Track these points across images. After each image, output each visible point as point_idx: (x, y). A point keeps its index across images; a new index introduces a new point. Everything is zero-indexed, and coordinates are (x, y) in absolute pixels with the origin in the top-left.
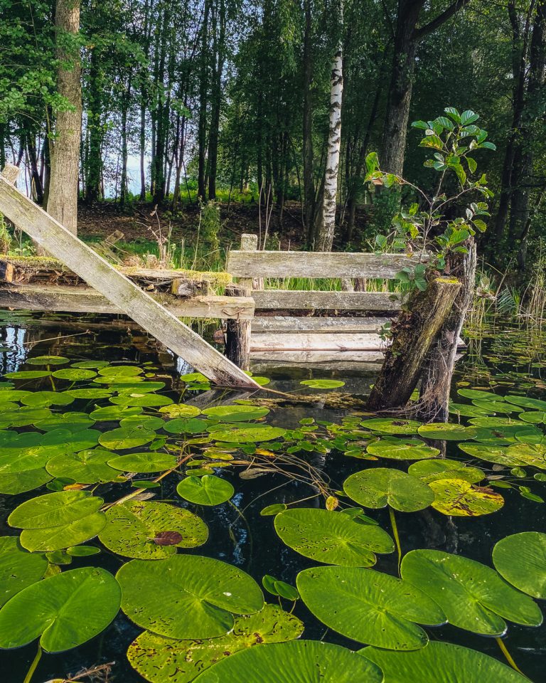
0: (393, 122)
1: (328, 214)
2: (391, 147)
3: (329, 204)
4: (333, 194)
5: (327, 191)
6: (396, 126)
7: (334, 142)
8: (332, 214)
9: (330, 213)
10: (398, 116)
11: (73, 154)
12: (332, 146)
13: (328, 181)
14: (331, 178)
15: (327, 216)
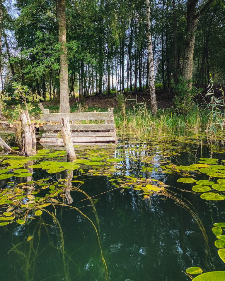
0: (186, 54)
1: (152, 94)
2: (186, 64)
3: (152, 90)
4: (153, 86)
5: (150, 86)
6: (187, 56)
7: (151, 67)
8: (153, 94)
9: (153, 93)
10: (188, 51)
11: (66, 82)
12: (150, 69)
13: (150, 82)
14: (151, 80)
15: (151, 95)
